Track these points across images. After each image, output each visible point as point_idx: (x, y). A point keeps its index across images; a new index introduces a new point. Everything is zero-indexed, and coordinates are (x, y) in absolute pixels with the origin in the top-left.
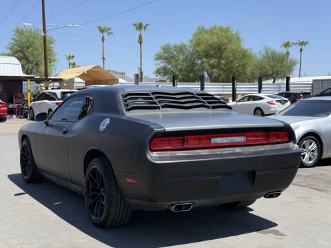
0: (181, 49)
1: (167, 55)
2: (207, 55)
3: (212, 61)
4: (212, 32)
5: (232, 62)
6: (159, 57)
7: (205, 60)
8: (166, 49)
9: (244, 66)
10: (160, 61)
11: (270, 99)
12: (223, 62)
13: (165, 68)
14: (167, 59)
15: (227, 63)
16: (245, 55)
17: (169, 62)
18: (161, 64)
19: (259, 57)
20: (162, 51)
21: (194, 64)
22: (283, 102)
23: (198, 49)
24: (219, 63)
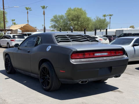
0: (61, 17)
1: (56, 20)
2: (73, 20)
3: (75, 22)
4: (74, 10)
5: (83, 23)
6: (52, 21)
7: (72, 22)
8: (55, 17)
9: (88, 24)
10: (53, 22)
11: (100, 38)
12: (79, 23)
13: (55, 25)
14: (56, 21)
15: (81, 23)
16: (88, 20)
17: (56, 23)
18: (53, 23)
19: (94, 21)
20: (53, 18)
21: (67, 24)
22: (105, 39)
23: (69, 17)
24: (78, 23)
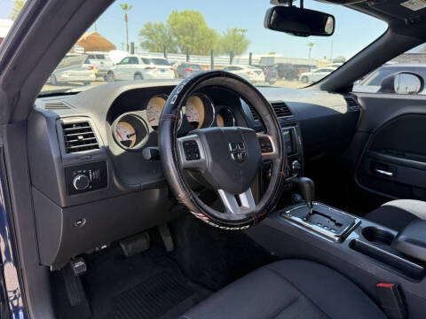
0: (160, 28)
1: (149, 32)
2: (183, 33)
3: (187, 38)
4: (185, 14)
5: (202, 39)
6: (143, 33)
7: (181, 36)
8: (148, 27)
9: (211, 43)
10: (142, 37)
12: (195, 39)
13: (147, 42)
14: (150, 36)
15: (198, 41)
16: (212, 34)
17: (151, 38)
18: (145, 39)
19: (222, 36)
20: (144, 28)
21: (170, 41)
23: (175, 27)
24: (192, 41)
